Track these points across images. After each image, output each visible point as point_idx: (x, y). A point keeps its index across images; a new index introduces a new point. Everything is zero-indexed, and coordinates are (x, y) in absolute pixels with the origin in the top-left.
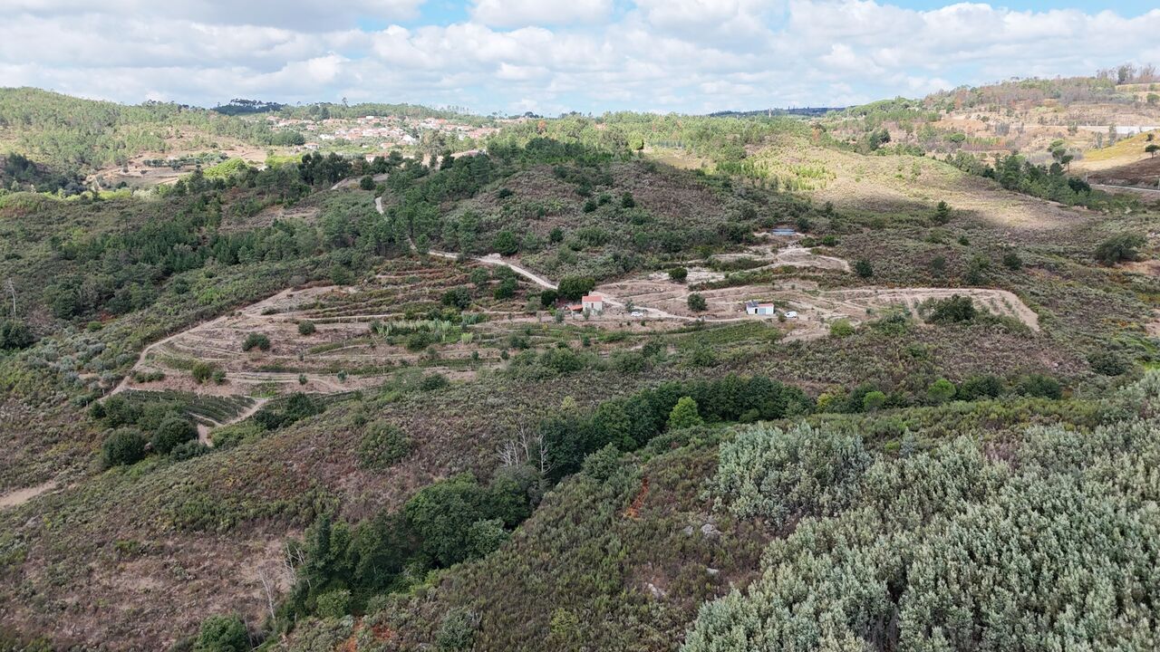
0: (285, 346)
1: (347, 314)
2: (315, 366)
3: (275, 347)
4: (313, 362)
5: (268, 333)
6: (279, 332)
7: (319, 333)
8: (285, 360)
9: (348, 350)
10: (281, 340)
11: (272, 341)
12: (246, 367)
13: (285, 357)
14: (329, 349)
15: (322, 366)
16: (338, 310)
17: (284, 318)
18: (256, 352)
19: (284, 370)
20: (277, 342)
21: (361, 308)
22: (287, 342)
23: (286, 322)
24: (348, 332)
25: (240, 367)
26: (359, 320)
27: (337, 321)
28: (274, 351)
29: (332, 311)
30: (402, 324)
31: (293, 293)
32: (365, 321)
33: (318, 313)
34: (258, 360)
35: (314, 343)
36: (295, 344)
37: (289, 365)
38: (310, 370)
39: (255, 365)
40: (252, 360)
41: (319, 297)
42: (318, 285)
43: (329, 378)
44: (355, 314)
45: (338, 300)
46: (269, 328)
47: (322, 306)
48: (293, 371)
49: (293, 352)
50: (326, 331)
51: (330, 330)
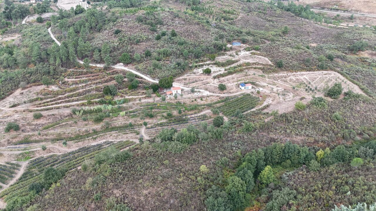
0: (28, 127)
1: (56, 104)
2: (47, 137)
3: (23, 128)
4: (46, 135)
5: (16, 120)
6: (22, 119)
7: (45, 117)
8: (31, 136)
9: (63, 125)
10: (25, 124)
11: (20, 125)
12: (9, 143)
13: (30, 133)
14: (53, 126)
15: (51, 137)
16: (51, 101)
17: (23, 109)
18: (13, 133)
19: (31, 142)
20: (23, 125)
21: (63, 99)
22: (29, 124)
23: (24, 111)
24: (60, 115)
25: (6, 143)
26: (64, 107)
27: (52, 109)
28: (23, 131)
29: (48, 102)
30: (87, 108)
31: (22, 91)
32: (67, 107)
33: (40, 104)
34: (16, 137)
35: (43, 123)
36: (33, 125)
37: (34, 138)
38: (46, 140)
39: (14, 141)
40: (12, 138)
41: (38, 94)
42: (35, 85)
43: (58, 144)
44: (61, 103)
45: (48, 94)
46: (16, 116)
47: (41, 99)
48: (36, 142)
49: (33, 130)
50: (48, 115)
51: (51, 115)
